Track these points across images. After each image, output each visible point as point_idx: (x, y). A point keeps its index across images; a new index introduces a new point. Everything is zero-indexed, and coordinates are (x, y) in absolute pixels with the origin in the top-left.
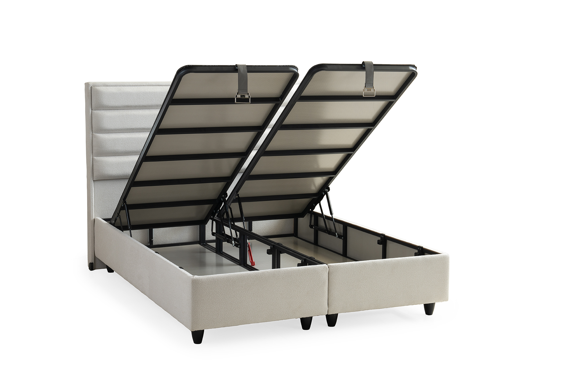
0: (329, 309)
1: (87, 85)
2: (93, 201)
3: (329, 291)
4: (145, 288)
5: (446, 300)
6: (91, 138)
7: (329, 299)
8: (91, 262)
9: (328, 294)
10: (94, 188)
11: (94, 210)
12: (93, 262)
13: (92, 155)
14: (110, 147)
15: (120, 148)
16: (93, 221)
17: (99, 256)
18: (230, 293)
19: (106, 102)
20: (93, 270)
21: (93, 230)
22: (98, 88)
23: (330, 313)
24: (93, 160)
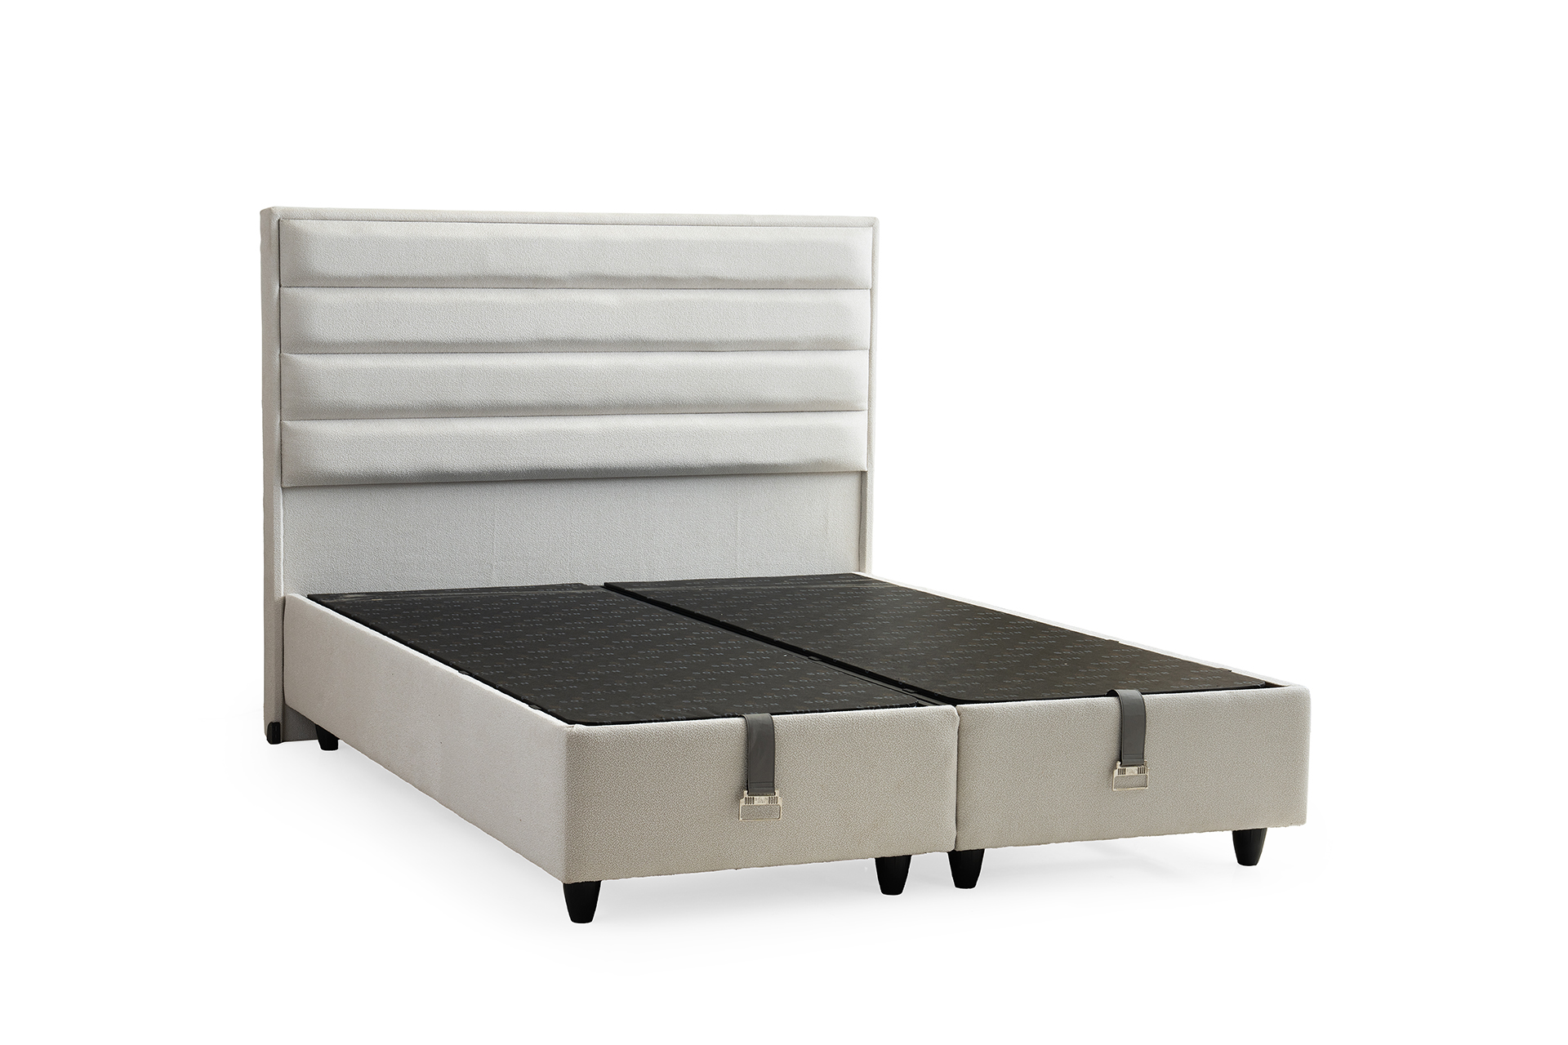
0: (960, 835)
1: (267, 215)
2: (279, 547)
3: (960, 782)
4: (431, 775)
5: (1300, 820)
6: (278, 366)
7: (960, 806)
8: (274, 720)
9: (957, 793)
10: (284, 508)
11: (282, 574)
12: (280, 720)
13: (279, 416)
14: (328, 393)
15: (358, 396)
16: (281, 604)
17: (297, 703)
18: (675, 778)
19: (322, 262)
20: (278, 742)
21: (281, 629)
22: (297, 223)
23: (963, 847)
24: (281, 429)
